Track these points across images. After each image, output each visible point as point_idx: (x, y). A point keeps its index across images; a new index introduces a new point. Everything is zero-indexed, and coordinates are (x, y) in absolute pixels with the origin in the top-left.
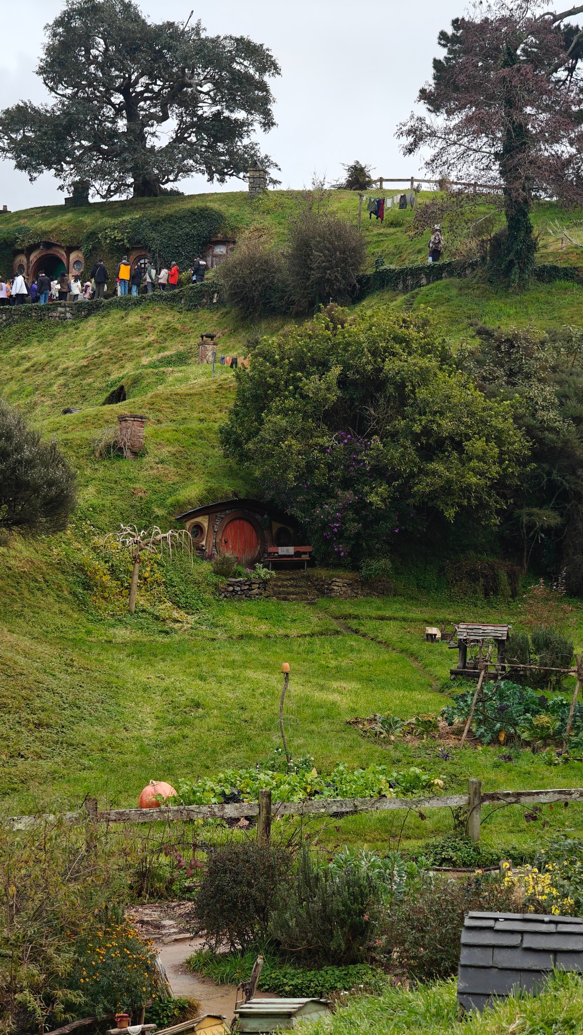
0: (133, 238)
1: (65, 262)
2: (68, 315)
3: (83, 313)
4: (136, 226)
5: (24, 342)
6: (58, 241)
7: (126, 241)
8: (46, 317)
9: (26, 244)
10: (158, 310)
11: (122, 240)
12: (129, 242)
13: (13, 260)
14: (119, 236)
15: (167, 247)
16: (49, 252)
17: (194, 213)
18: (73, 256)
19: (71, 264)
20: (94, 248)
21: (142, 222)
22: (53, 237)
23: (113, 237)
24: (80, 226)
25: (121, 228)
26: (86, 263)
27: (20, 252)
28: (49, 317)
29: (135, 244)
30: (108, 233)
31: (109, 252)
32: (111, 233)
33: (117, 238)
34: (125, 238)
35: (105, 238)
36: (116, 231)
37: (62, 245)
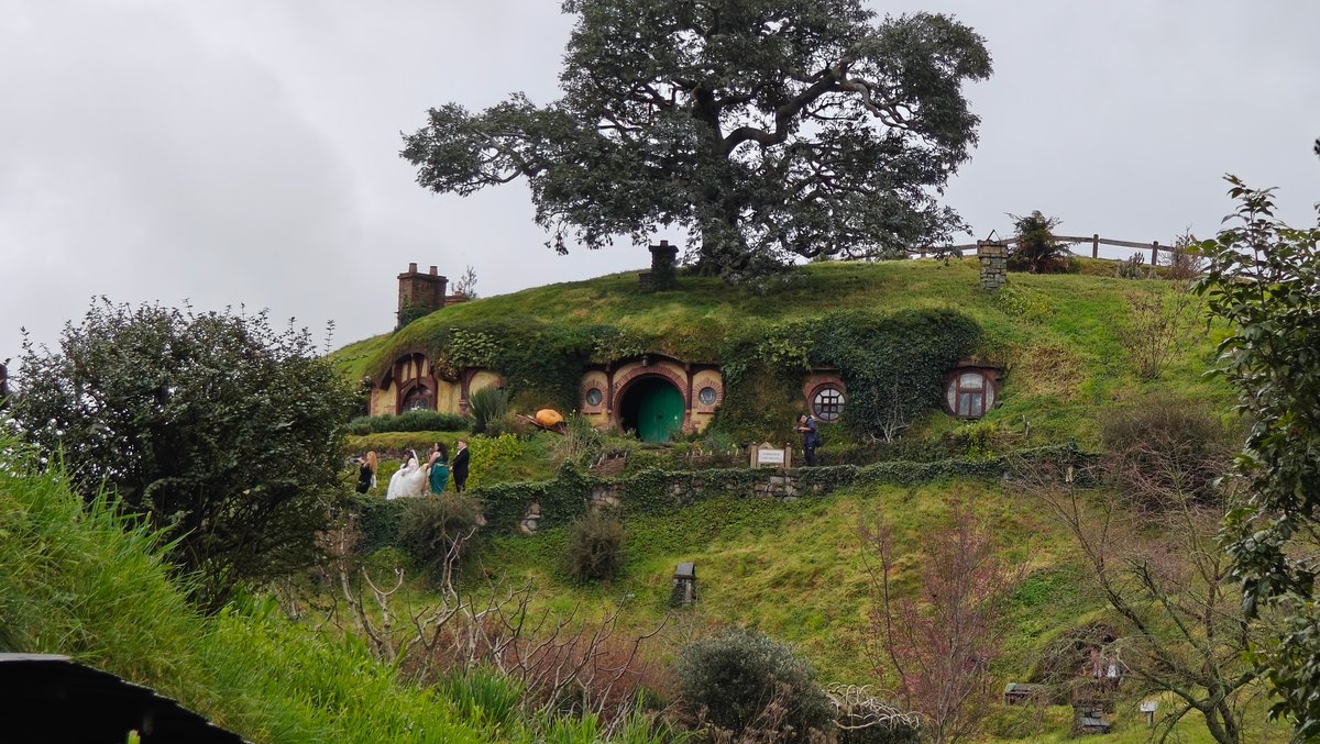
0: (817, 355)
1: (683, 388)
2: (789, 490)
3: (815, 487)
4: (823, 333)
5: (724, 534)
6: (674, 353)
7: (805, 359)
8: (751, 492)
9: (613, 355)
10: (966, 488)
11: (799, 358)
12: (810, 361)
13: (580, 381)
14: (793, 352)
15: (891, 374)
16: (653, 371)
17: (932, 320)
18: (700, 379)
19: (696, 393)
20: (750, 369)
21: (831, 329)
22: (667, 346)
23: (783, 352)
24: (710, 329)
25: (793, 334)
26: (725, 393)
27: (600, 368)
28: (755, 492)
29: (821, 366)
30: (773, 346)
31: (776, 377)
32: (777, 345)
33: (790, 355)
34: (804, 354)
35: (769, 354)
36: (786, 341)
37: (682, 361)
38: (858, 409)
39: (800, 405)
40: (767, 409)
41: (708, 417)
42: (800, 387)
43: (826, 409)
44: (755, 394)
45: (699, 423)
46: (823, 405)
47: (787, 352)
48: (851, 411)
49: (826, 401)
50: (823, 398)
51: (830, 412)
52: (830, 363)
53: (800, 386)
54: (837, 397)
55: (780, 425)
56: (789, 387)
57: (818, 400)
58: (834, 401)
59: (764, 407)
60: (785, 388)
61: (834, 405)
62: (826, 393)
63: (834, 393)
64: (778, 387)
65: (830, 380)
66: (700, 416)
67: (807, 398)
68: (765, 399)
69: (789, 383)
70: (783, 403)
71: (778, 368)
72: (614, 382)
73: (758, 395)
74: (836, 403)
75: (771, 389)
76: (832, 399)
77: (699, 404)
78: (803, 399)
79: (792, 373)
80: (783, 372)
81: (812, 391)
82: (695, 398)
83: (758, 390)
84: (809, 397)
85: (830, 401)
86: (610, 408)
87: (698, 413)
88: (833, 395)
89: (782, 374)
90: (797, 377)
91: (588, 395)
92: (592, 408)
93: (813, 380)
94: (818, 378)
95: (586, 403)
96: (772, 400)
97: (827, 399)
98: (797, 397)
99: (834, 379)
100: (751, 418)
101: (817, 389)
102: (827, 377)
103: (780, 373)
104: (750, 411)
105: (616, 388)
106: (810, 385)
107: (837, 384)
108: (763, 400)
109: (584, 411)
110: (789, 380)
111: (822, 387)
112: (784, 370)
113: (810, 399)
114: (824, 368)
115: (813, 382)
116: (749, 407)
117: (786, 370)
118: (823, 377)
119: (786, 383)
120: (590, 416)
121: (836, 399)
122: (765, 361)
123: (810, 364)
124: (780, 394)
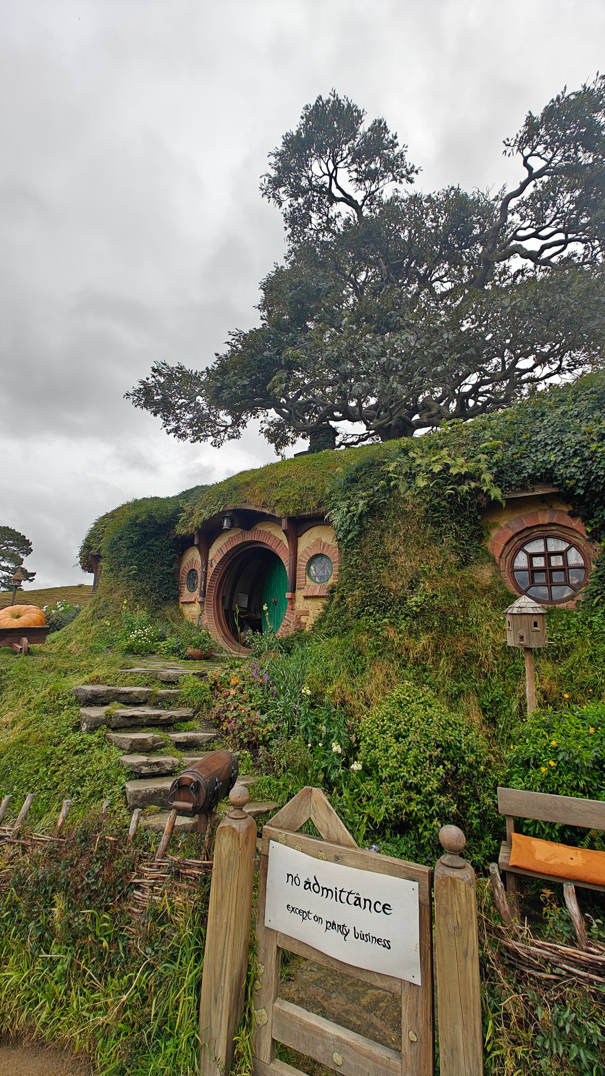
0: (515, 467)
1: (285, 558)
6: (265, 505)
7: (487, 477)
9: (197, 523)
11: (474, 475)
12: (498, 480)
13: (180, 562)
14: (460, 465)
16: (249, 537)
18: (308, 542)
19: (302, 564)
20: (373, 510)
22: (253, 493)
23: (438, 469)
29: (523, 488)
30: (418, 461)
31: (426, 520)
32: (426, 461)
33: (453, 471)
34: (483, 466)
35: (411, 476)
36: (444, 452)
37: (277, 515)
39: (484, 574)
40: (413, 585)
41: (319, 604)
42: (481, 538)
43: (540, 578)
44: (386, 557)
45: (306, 614)
46: (533, 571)
47: (447, 467)
49: (539, 562)
50: (531, 556)
51: (550, 584)
52: (547, 476)
53: (480, 536)
54: (564, 554)
56: (458, 537)
57: (521, 561)
58: (556, 561)
59: (405, 581)
60: (449, 539)
61: (559, 569)
62: (536, 547)
63: (557, 545)
64: (433, 540)
65: (544, 518)
66: (309, 602)
67: (497, 558)
68: (408, 564)
69: (455, 529)
70: (446, 571)
71: (431, 500)
72: (210, 559)
73: (393, 558)
74: (561, 564)
75: (418, 543)
76: (553, 558)
77: (308, 583)
78: (489, 562)
79: (460, 509)
80: (442, 507)
81: (506, 544)
82: (301, 573)
83: (391, 548)
84: (500, 557)
85: (548, 562)
86: (203, 594)
87: (306, 597)
88: (551, 549)
89: (439, 512)
90: (470, 516)
91: (189, 578)
92: (187, 595)
93: (506, 522)
94: (517, 515)
95: (186, 588)
96: (422, 566)
97: (539, 558)
98: (477, 558)
99: (556, 516)
100: (380, 606)
101: (516, 539)
102: (533, 510)
103: (435, 511)
104: (377, 591)
105: (212, 566)
106: (501, 531)
107: (564, 524)
108: (403, 566)
109: (182, 599)
110: (458, 522)
111: (525, 534)
112: (444, 503)
113: (504, 560)
114: (533, 490)
115: (507, 525)
116: (376, 584)
117: (448, 502)
118: (529, 512)
119: (451, 529)
120: (186, 605)
121: (561, 557)
122: (402, 489)
123: (499, 486)
124: (438, 553)
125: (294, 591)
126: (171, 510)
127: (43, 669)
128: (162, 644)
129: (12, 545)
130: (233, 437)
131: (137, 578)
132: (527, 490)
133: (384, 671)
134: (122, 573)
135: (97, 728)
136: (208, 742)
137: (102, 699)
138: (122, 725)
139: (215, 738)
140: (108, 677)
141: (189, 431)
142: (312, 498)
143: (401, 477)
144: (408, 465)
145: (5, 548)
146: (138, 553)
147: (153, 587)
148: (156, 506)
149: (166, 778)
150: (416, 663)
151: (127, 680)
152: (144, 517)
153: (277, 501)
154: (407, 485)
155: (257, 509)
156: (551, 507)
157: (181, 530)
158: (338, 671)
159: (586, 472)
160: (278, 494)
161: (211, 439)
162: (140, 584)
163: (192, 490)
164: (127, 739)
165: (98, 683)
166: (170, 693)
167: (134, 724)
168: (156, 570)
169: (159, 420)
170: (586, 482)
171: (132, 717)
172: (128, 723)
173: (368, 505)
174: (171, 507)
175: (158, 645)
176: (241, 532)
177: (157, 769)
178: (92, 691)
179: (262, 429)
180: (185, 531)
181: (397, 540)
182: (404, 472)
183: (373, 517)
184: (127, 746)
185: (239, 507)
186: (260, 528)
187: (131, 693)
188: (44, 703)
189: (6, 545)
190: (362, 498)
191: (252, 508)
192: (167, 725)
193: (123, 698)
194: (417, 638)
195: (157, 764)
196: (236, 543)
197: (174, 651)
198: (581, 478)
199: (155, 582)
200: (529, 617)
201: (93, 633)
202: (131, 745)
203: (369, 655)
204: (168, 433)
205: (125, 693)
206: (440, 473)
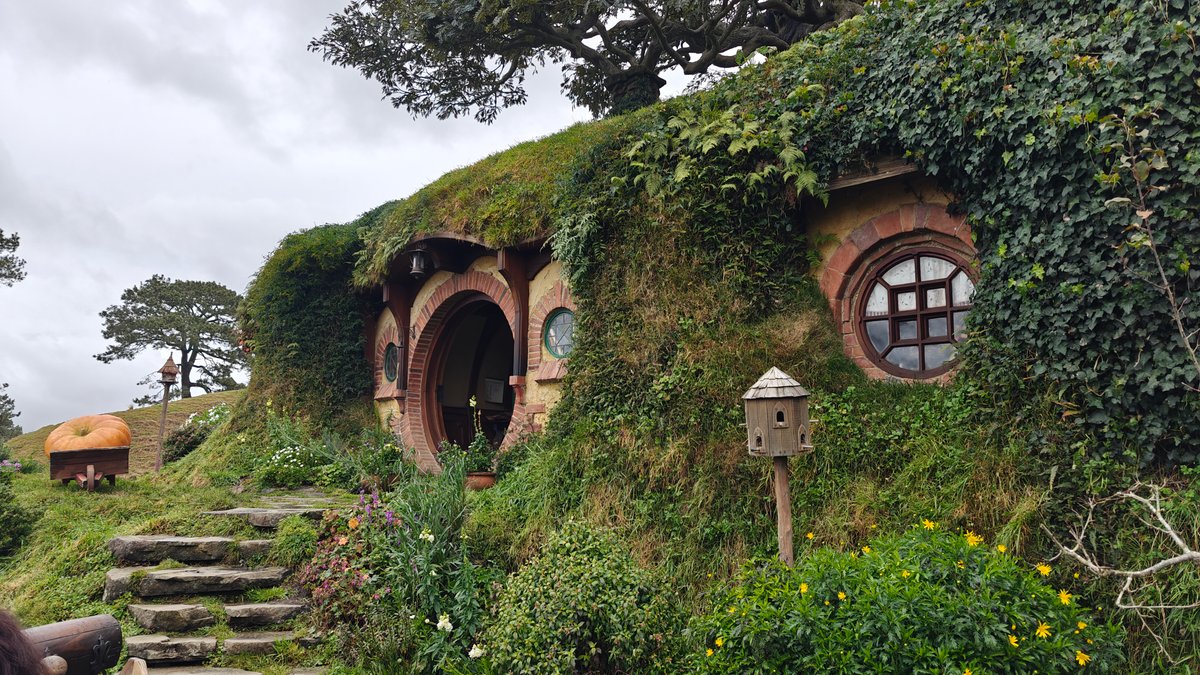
0: (838, 128)
1: (511, 317)
6: (469, 228)
7: (791, 153)
11: (769, 153)
12: (811, 157)
13: (372, 333)
14: (747, 137)
16: (466, 284)
18: (543, 288)
19: (536, 327)
20: (607, 229)
29: (855, 168)
30: (685, 134)
31: (690, 239)
32: (697, 132)
33: (735, 147)
34: (786, 134)
35: (669, 163)
36: (728, 113)
37: (487, 244)
38: (1031, 314)
39: (796, 329)
40: (665, 358)
41: (558, 392)
42: (804, 266)
43: (909, 332)
44: (625, 308)
45: (540, 410)
46: (896, 318)
47: (726, 141)
48: (996, 330)
49: (907, 302)
50: (894, 292)
51: (924, 340)
52: (887, 145)
53: (800, 262)
54: (946, 284)
55: (708, 410)
56: (749, 266)
57: (879, 303)
58: (936, 299)
59: (653, 349)
60: (732, 272)
61: (939, 313)
62: (903, 275)
63: (934, 269)
64: (703, 275)
65: (908, 222)
66: (545, 389)
67: (832, 300)
68: (660, 320)
69: (744, 252)
70: (722, 328)
71: (697, 204)
72: (411, 325)
73: (637, 310)
74: (943, 303)
75: (677, 282)
76: (931, 294)
77: (544, 357)
78: (812, 306)
79: (753, 215)
80: (717, 216)
81: (851, 271)
82: (534, 340)
83: (632, 293)
84: (840, 296)
85: (922, 301)
86: (403, 385)
87: (541, 382)
88: (928, 276)
89: (711, 224)
90: (773, 228)
91: (387, 359)
92: (387, 387)
93: (848, 233)
94: (865, 218)
95: (384, 376)
96: (682, 321)
97: (908, 294)
98: (788, 302)
99: (928, 215)
100: (615, 394)
101: (867, 263)
102: (892, 208)
103: (706, 222)
104: (611, 368)
105: (414, 337)
106: (840, 251)
107: (939, 229)
108: (650, 324)
109: (379, 395)
110: (750, 240)
111: (882, 251)
112: (720, 207)
113: (847, 302)
114: (875, 171)
115: (849, 237)
116: (612, 355)
117: (730, 206)
118: (885, 211)
119: (736, 252)
120: (383, 404)
121: (943, 290)
122: (651, 188)
123: (816, 169)
124: (710, 297)
125: (523, 372)
126: (342, 247)
127: (98, 513)
128: (325, 469)
129: (223, 313)
130: (513, 102)
131: (299, 362)
132: (866, 173)
133: (607, 505)
134: (276, 356)
135: (117, 597)
136: (286, 618)
137: (151, 555)
138: (159, 593)
139: (298, 611)
140: (179, 523)
141: (434, 98)
142: (534, 212)
143: (653, 167)
144: (666, 143)
145: (213, 318)
146: (299, 321)
147: (327, 376)
148: (318, 241)
149: (181, 668)
150: (660, 487)
151: (206, 526)
152: (298, 261)
153: (486, 222)
154: (661, 179)
155: (458, 237)
156: (921, 198)
157: (360, 280)
158: (541, 504)
159: (939, 133)
160: (488, 209)
161: (474, 108)
162: (304, 372)
163: (379, 211)
164: (150, 612)
165: (163, 531)
166: (257, 545)
167: (176, 590)
168: (331, 348)
169: (375, 84)
170: (940, 152)
171: (174, 581)
172: (169, 590)
173: (599, 219)
174: (342, 240)
175: (319, 471)
176: (453, 277)
177: (173, 654)
178: (134, 543)
179: (567, 80)
180: (366, 280)
181: (643, 279)
182: (657, 157)
183: (607, 240)
184: (149, 623)
185: (432, 236)
186: (478, 269)
187: (195, 545)
188: (68, 561)
189: (215, 313)
190: (590, 209)
191: (451, 235)
192: (233, 592)
193: (185, 554)
194: (663, 446)
195: (177, 647)
196: (447, 295)
197: (342, 479)
198: (931, 144)
199: (331, 368)
200: (770, 403)
201: (227, 454)
202: (155, 621)
203: (589, 474)
204: (397, 105)
205: (186, 546)
206: (712, 152)
